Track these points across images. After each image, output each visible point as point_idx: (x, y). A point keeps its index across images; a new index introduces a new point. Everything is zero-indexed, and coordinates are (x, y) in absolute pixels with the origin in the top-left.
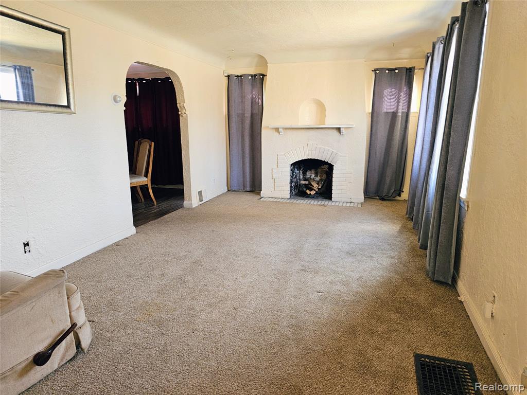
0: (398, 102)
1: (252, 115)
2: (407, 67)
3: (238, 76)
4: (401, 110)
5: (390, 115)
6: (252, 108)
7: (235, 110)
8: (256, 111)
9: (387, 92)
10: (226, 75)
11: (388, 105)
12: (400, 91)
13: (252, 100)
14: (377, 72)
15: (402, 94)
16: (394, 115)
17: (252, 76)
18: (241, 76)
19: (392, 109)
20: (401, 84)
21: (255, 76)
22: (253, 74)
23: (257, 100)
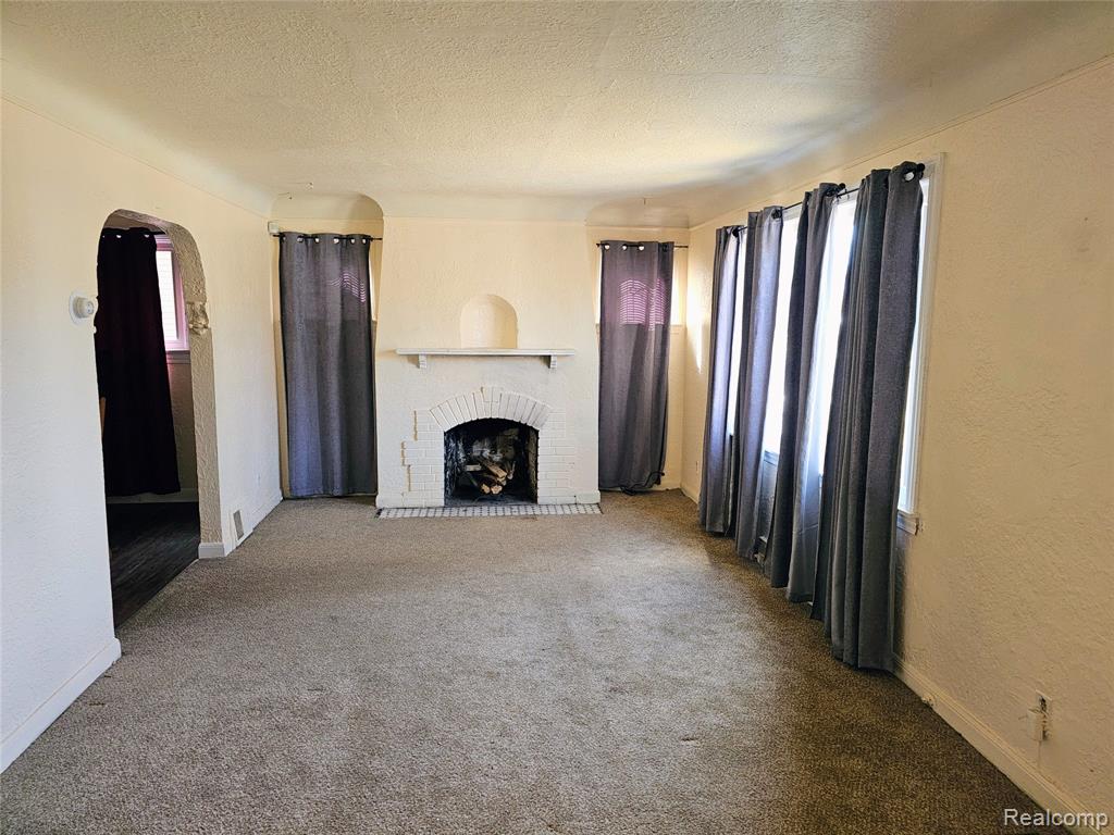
0: (648, 306)
1: (344, 324)
2: (661, 242)
3: (305, 237)
4: (655, 320)
5: (635, 329)
6: (342, 308)
7: (300, 312)
8: (352, 315)
9: (626, 286)
10: (275, 231)
11: (630, 311)
12: (650, 285)
13: (343, 290)
14: (607, 247)
15: (655, 292)
16: (642, 330)
17: (340, 238)
18: (314, 237)
19: (638, 319)
20: (651, 273)
21: (349, 238)
22: (344, 233)
23: (355, 292)
